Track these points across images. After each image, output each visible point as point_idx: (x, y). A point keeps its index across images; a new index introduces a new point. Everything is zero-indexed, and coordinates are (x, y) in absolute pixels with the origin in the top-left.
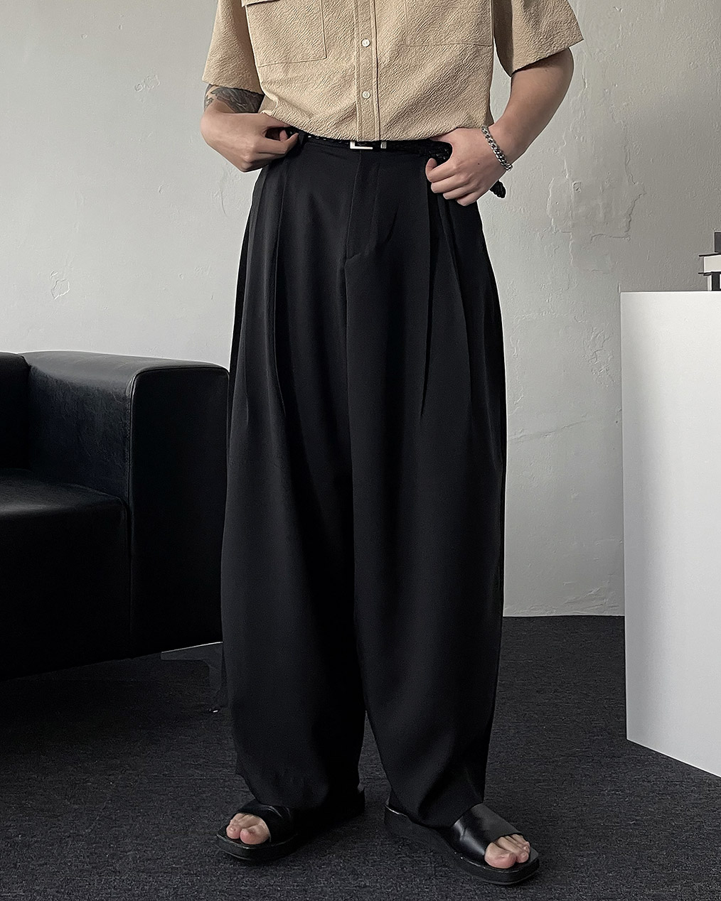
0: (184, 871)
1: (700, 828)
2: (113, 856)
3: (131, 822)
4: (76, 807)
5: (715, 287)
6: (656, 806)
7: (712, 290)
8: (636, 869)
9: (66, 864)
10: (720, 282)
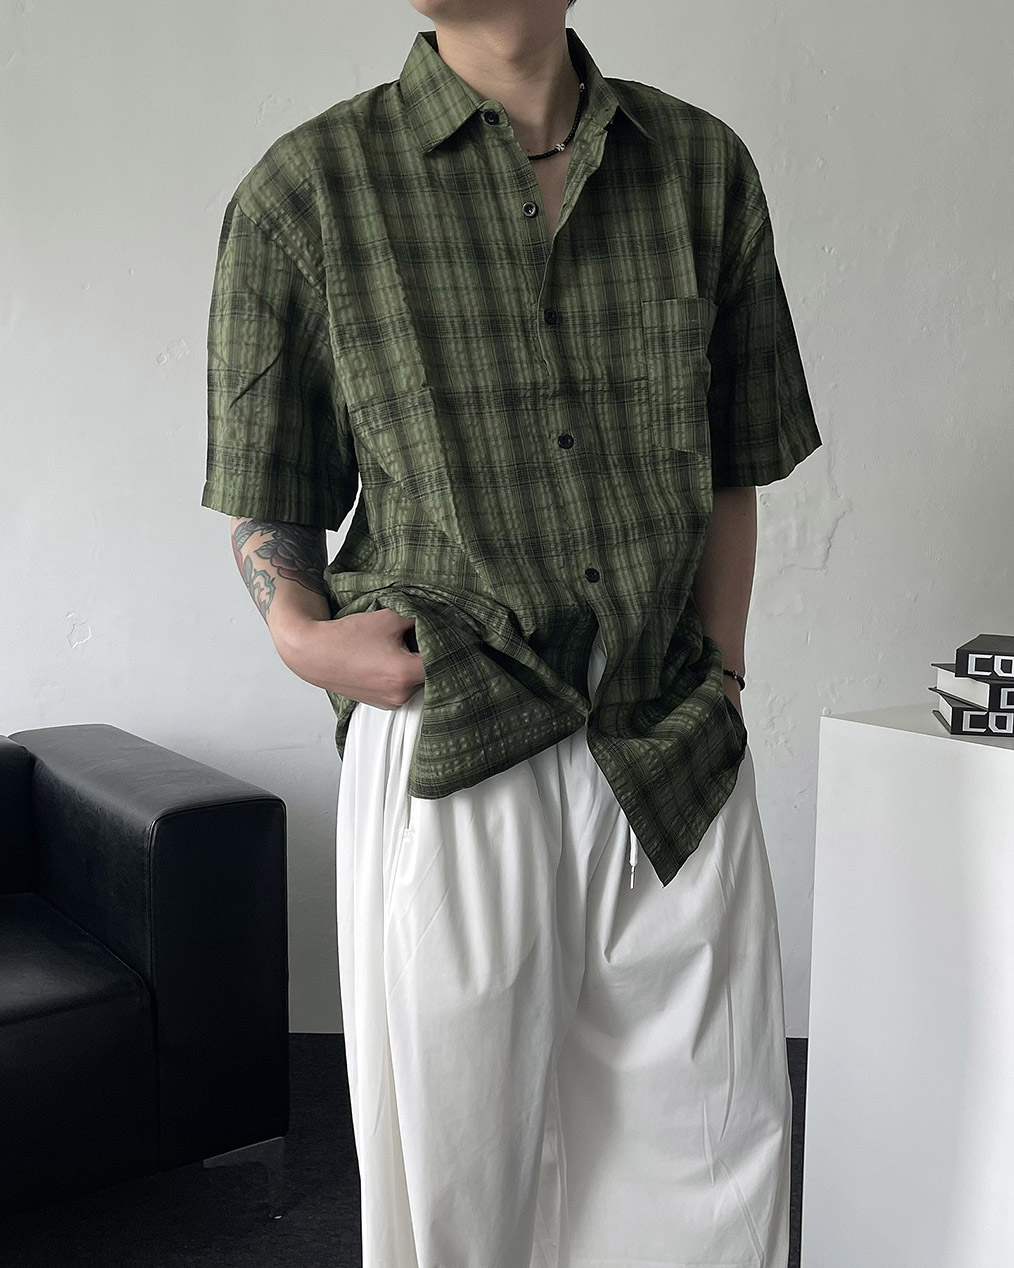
7: (953, 733)
10: (964, 722)
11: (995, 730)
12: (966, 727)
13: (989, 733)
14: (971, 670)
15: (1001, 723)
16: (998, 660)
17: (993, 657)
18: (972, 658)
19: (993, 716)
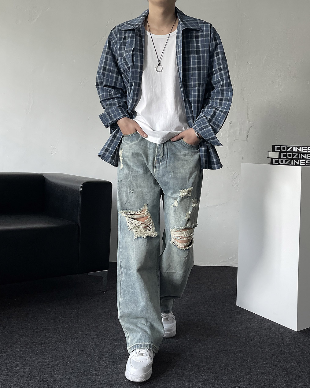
0: (97, 338)
1: (256, 332)
2: (75, 333)
3: (80, 324)
4: (63, 319)
5: (272, 163)
6: (243, 325)
7: (271, 164)
8: (235, 343)
9: (61, 335)
10: (273, 161)
11: (281, 163)
12: (274, 163)
13: (279, 164)
14: (276, 150)
15: (282, 162)
16: (282, 147)
17: (281, 147)
18: (276, 147)
19: (280, 160)
